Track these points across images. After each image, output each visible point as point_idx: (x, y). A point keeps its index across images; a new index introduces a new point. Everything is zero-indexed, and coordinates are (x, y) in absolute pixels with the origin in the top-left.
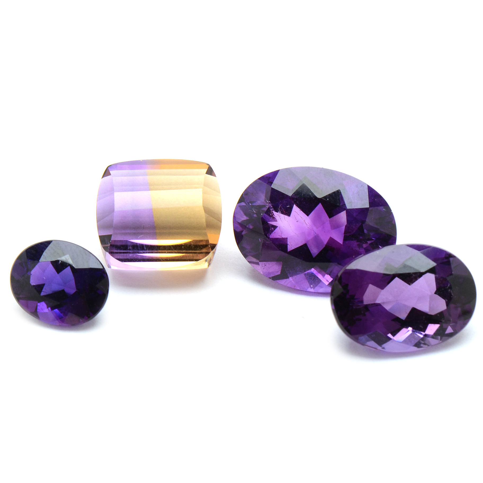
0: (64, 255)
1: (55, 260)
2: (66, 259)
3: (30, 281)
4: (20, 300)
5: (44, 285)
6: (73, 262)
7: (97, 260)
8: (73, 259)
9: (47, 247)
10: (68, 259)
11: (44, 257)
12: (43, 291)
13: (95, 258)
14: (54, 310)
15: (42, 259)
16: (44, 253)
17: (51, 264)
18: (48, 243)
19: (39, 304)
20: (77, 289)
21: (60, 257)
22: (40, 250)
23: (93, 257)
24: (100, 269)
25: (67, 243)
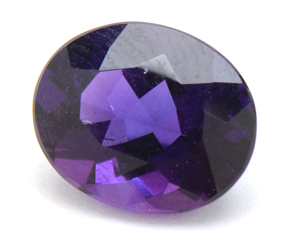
0: (154, 54)
1: (134, 67)
2: (159, 64)
3: (78, 115)
4: (57, 160)
5: (107, 123)
6: (175, 70)
7: (229, 65)
8: (175, 63)
9: (114, 37)
10: (165, 64)
11: (109, 60)
12: (106, 137)
13: (224, 60)
14: (132, 179)
15: (105, 64)
16: (110, 52)
17: (123, 77)
18: (118, 29)
19: (97, 166)
20: (182, 132)
21: (146, 59)
22: (100, 46)
23: (220, 57)
24: (236, 85)
25: (160, 28)
